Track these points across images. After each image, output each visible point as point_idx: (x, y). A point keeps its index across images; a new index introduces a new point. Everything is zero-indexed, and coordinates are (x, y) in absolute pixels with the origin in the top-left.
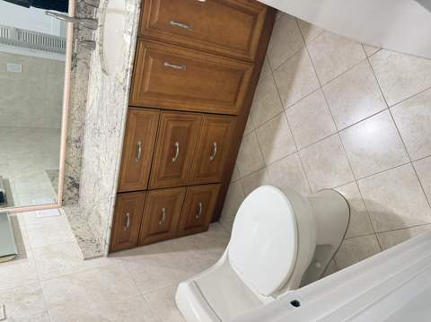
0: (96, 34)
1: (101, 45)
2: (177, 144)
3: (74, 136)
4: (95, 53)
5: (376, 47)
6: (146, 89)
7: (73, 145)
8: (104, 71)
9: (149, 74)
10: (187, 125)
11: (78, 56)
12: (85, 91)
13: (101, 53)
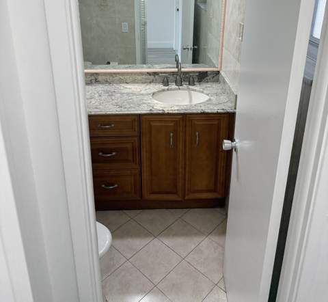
0: (174, 86)
1: (168, 90)
2: (114, 154)
3: (100, 78)
4: (161, 87)
5: (225, 288)
6: (153, 124)
7: (93, 78)
8: (154, 94)
9: (163, 124)
10: (130, 158)
11: (156, 76)
12: (134, 82)
13: (164, 90)
